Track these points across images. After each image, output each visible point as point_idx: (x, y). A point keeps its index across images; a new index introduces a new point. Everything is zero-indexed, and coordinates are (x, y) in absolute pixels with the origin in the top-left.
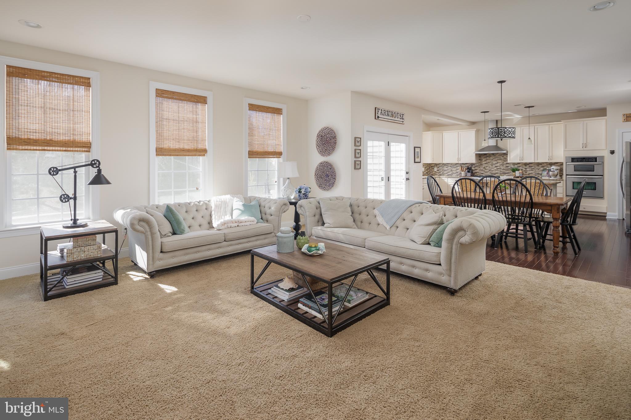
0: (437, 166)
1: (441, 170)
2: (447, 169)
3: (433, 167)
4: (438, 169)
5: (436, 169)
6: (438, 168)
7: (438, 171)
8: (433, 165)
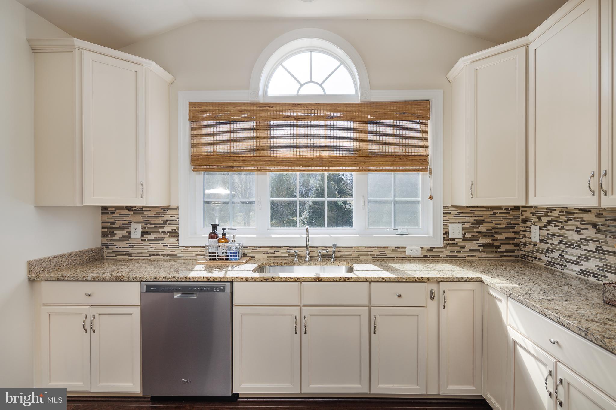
0: (540, 219)
1: (556, 241)
2: (575, 237)
3: (529, 224)
4: (545, 232)
5: (536, 234)
6: (545, 228)
7: (544, 246)
8: (528, 214)
